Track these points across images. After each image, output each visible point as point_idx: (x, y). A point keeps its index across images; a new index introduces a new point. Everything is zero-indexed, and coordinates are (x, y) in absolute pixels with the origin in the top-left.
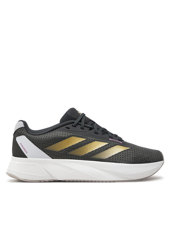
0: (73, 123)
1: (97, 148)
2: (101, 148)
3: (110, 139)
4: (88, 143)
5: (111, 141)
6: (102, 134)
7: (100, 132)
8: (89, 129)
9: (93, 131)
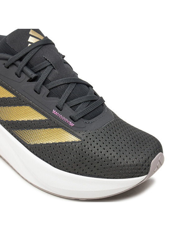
0: (7, 59)
1: (26, 119)
2: (31, 121)
3: (54, 111)
4: (15, 105)
5: (54, 115)
6: (47, 96)
7: (45, 91)
8: (28, 79)
9: (33, 84)
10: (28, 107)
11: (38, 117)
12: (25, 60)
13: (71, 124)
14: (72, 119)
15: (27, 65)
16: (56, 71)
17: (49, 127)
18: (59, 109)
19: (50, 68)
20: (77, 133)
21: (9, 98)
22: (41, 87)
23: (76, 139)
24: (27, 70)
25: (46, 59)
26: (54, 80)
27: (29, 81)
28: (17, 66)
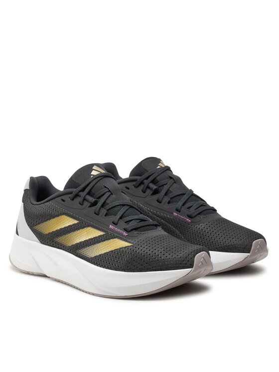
0: (72, 193)
6: (105, 216)
7: (104, 211)
8: (89, 204)
9: (94, 208)
10: (89, 228)
11: (97, 233)
12: (87, 190)
13: (125, 234)
14: (125, 230)
15: (89, 193)
16: (114, 196)
17: (106, 240)
18: (115, 224)
19: (109, 193)
20: (129, 240)
21: (74, 225)
22: (100, 209)
23: (130, 244)
24: (88, 197)
25: (105, 187)
26: (112, 202)
27: (90, 206)
28: (80, 196)
